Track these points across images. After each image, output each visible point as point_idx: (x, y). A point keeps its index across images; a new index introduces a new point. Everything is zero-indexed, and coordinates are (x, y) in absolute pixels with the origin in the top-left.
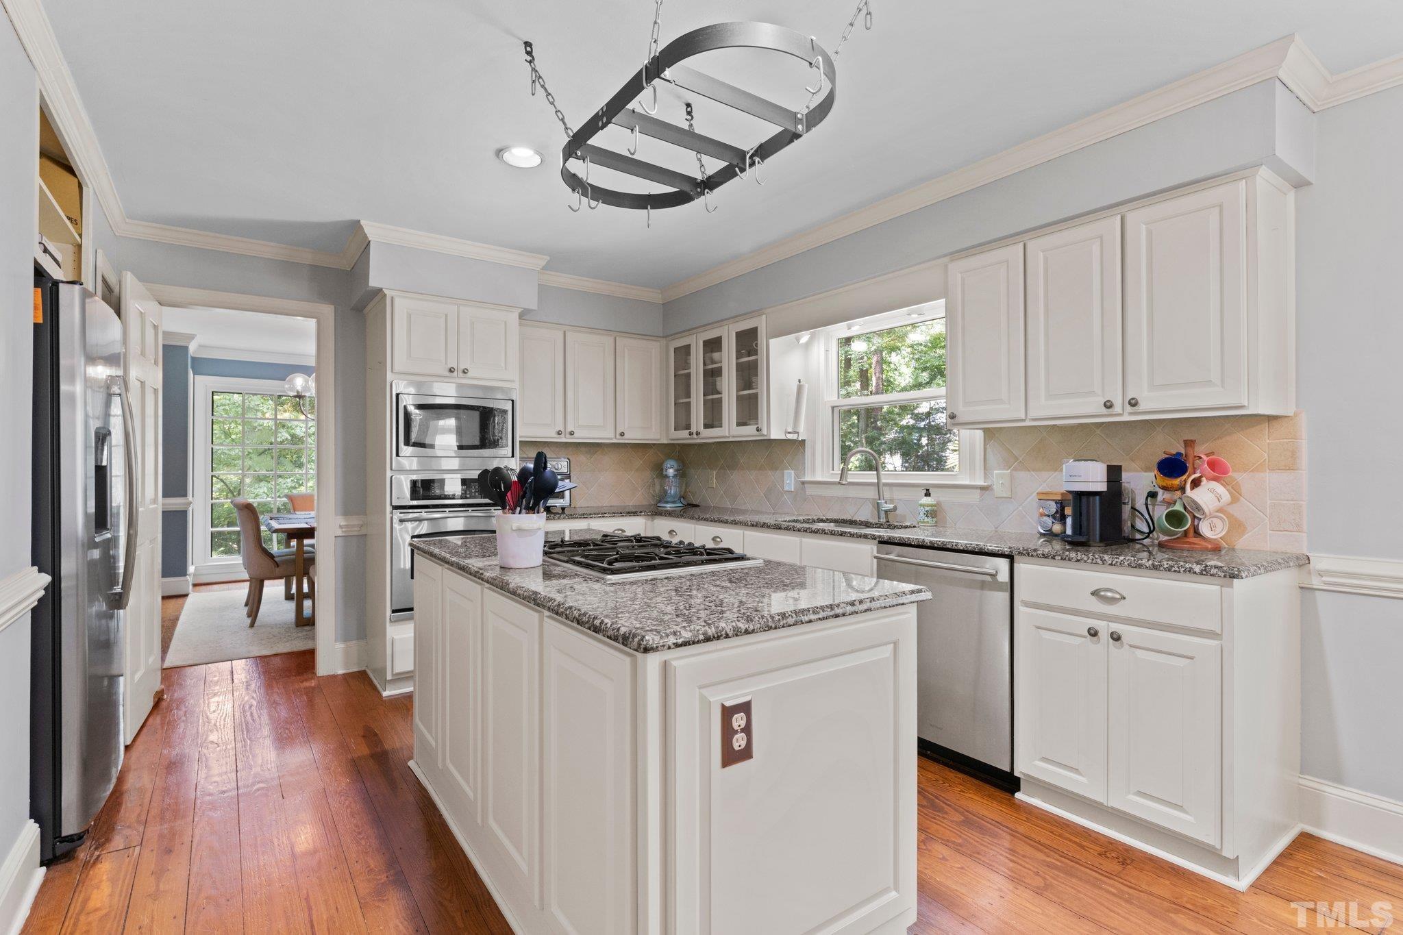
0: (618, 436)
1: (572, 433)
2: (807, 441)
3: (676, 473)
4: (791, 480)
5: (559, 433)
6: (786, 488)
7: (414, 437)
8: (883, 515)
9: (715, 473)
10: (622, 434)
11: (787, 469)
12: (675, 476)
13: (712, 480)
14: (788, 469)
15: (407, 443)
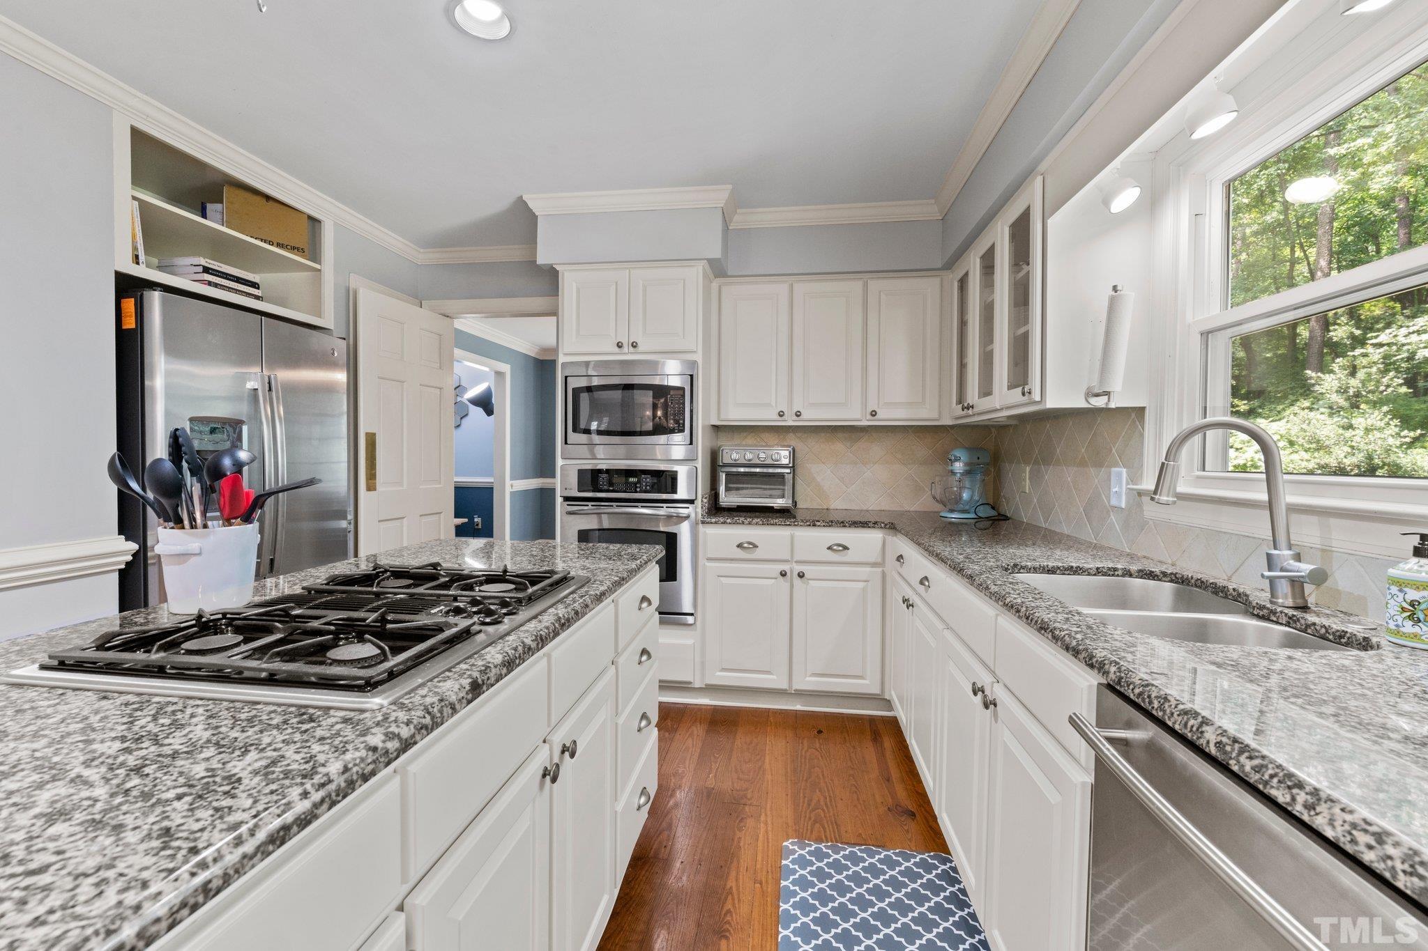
0: (869, 417)
1: (798, 414)
2: (1147, 411)
3: (967, 468)
4: (1121, 487)
5: (781, 414)
6: (1114, 502)
7: (582, 426)
8: (1284, 588)
9: (1028, 469)
10: (874, 414)
11: (1116, 465)
12: (968, 473)
13: (1024, 480)
14: (1119, 467)
15: (575, 430)
